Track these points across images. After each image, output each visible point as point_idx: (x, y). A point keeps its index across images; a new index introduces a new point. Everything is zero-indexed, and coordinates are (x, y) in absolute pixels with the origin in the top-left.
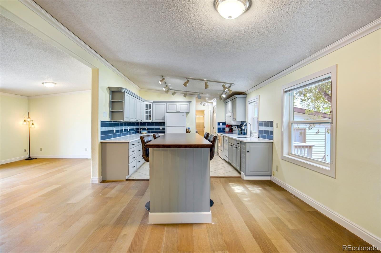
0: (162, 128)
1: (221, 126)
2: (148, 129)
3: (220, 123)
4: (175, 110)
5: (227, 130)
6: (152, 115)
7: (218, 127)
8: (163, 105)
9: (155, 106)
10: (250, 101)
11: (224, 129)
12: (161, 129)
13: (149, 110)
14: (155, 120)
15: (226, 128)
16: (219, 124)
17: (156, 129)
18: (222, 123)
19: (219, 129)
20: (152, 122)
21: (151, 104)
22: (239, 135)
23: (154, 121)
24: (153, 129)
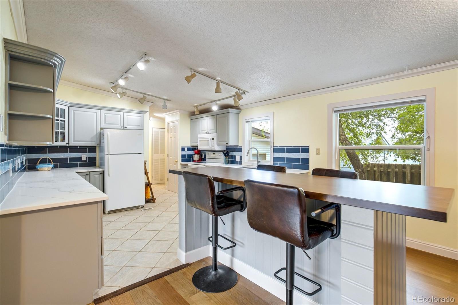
0: (86, 158)
1: (186, 152)
2: (55, 160)
3: (185, 148)
4: (118, 124)
5: (196, 157)
6: (66, 131)
7: (181, 153)
8: (93, 114)
9: (74, 113)
10: (249, 119)
11: (191, 156)
12: (84, 159)
13: (61, 121)
14: (74, 141)
15: (195, 155)
16: (183, 149)
17: (72, 159)
18: (187, 148)
19: (183, 156)
20: (67, 145)
21: (66, 108)
22: (226, 164)
23: (72, 143)
24: (66, 159)
